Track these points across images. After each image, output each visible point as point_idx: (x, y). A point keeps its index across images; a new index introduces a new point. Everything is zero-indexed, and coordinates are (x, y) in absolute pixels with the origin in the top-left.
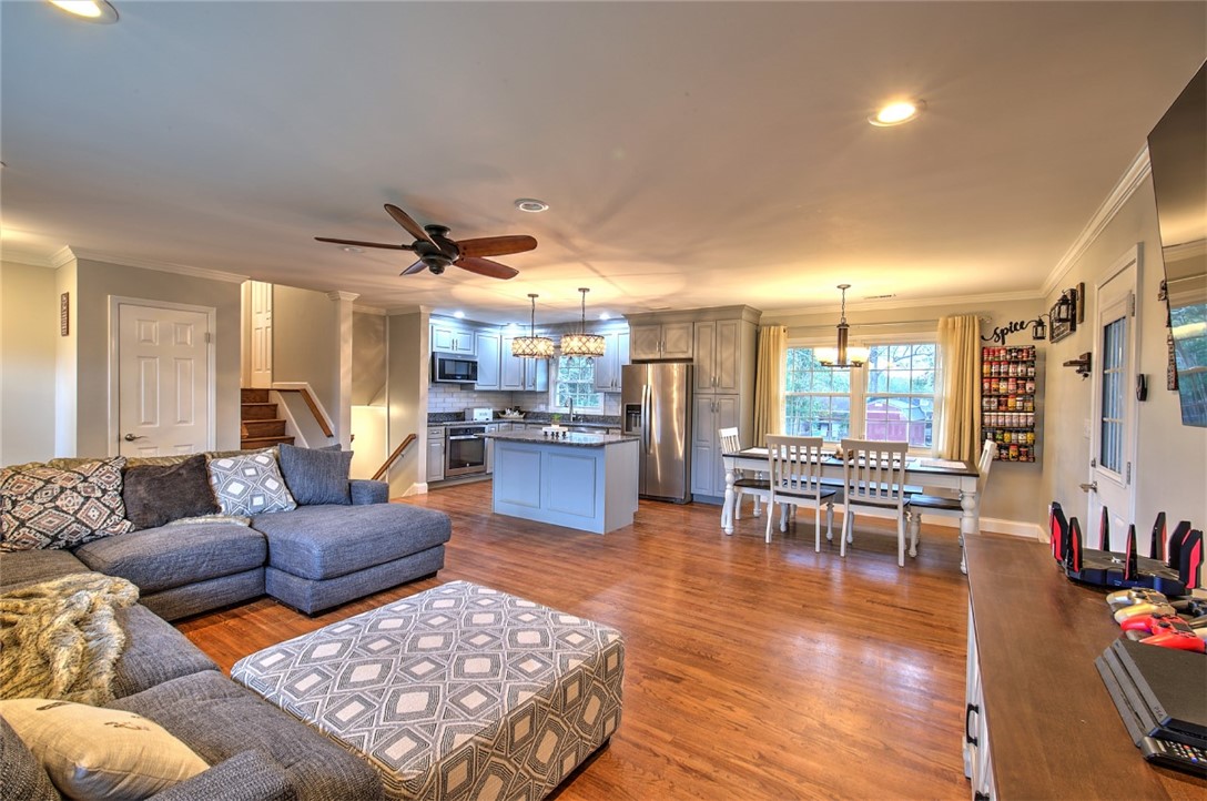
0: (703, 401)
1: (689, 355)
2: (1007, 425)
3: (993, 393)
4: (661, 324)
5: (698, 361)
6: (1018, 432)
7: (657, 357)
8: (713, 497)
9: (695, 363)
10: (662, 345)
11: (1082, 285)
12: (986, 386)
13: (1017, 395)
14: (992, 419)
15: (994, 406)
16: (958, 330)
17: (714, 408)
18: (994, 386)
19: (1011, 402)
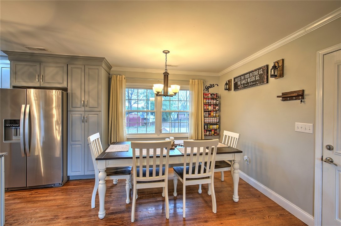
0: (76, 115)
1: (64, 85)
2: (212, 123)
3: (207, 110)
4: (40, 63)
5: (72, 90)
6: (214, 125)
7: (38, 85)
8: (84, 176)
9: (69, 91)
10: (41, 76)
11: (283, 60)
12: (205, 107)
13: (214, 111)
14: (207, 120)
15: (207, 115)
16: (196, 86)
17: (84, 120)
18: (207, 108)
19: (212, 114)
